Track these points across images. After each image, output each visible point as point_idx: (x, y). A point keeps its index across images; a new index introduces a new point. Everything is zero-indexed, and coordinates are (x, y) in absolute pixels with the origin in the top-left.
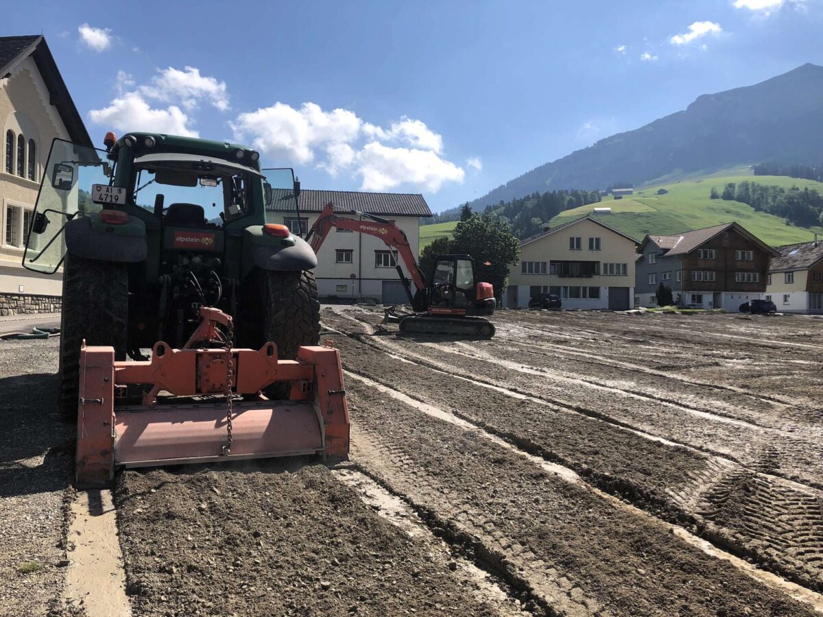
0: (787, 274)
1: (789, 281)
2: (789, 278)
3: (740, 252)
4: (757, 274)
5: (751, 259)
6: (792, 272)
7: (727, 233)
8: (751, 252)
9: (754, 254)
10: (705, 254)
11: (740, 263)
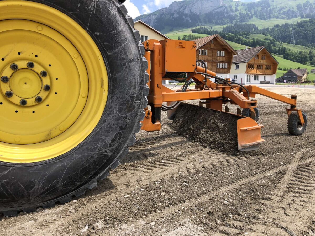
0: (236, 65)
1: (237, 68)
2: (237, 67)
3: (219, 52)
4: (226, 64)
5: (224, 56)
6: (239, 64)
7: (213, 40)
8: (224, 52)
9: (225, 53)
10: (202, 51)
11: (218, 57)
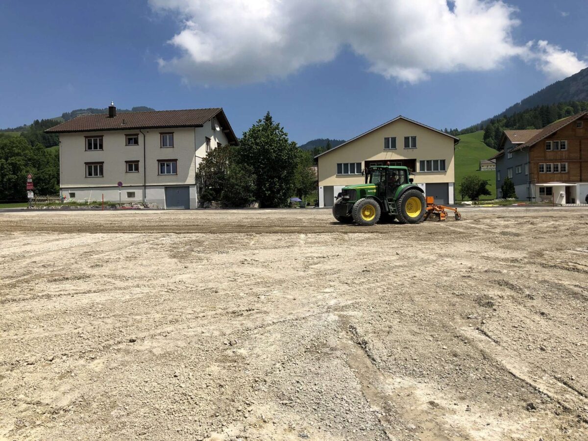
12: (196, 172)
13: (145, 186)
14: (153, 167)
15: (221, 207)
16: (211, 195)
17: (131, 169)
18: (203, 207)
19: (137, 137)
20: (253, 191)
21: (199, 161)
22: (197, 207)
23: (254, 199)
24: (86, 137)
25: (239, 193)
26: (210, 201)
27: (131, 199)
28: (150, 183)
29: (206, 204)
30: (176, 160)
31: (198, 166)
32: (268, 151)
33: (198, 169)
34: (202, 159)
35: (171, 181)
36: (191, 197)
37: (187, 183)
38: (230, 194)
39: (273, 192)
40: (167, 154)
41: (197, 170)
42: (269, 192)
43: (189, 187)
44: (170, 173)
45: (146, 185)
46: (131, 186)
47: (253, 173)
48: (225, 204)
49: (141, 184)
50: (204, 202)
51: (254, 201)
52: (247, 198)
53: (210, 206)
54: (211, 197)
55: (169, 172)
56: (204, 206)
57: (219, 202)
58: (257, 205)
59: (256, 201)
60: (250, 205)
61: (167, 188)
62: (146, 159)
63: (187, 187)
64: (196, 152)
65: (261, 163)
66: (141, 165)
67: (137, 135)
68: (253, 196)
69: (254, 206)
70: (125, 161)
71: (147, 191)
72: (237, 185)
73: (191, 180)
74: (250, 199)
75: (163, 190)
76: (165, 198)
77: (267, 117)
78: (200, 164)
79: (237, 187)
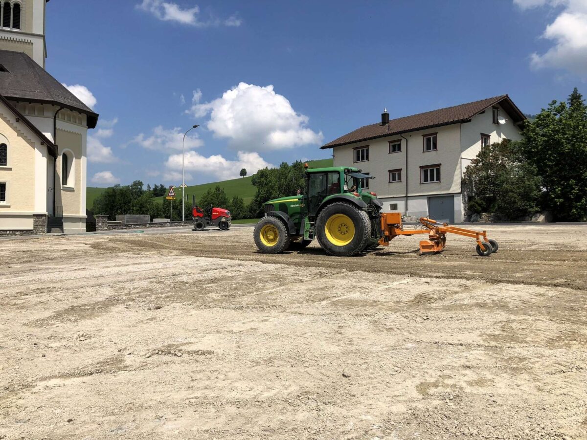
12: (462, 178)
13: (407, 197)
14: (415, 175)
15: (491, 221)
16: (480, 205)
17: (394, 179)
18: (469, 221)
19: (400, 143)
20: (535, 200)
21: (465, 163)
22: (462, 221)
23: (538, 209)
24: (354, 149)
25: (515, 202)
26: (479, 213)
27: (394, 211)
28: (413, 193)
29: (474, 217)
30: (439, 165)
31: (464, 170)
32: (558, 143)
33: (464, 173)
34: (470, 161)
35: (434, 190)
36: (456, 208)
37: (450, 192)
38: (503, 204)
39: (567, 199)
40: (431, 158)
41: (463, 175)
42: (561, 200)
43: (453, 196)
44: (434, 180)
45: (409, 195)
46: (393, 197)
47: (537, 175)
48: (498, 216)
49: (403, 194)
50: (472, 214)
51: (537, 212)
52: (527, 209)
53: (479, 219)
54: (480, 209)
55: (432, 179)
56: (472, 220)
57: (492, 214)
58: (541, 218)
59: (541, 213)
60: (531, 217)
61: (430, 198)
62: (408, 167)
63: (451, 196)
64: (462, 154)
65: (549, 160)
66: (403, 173)
67: (400, 140)
68: (537, 206)
69: (537, 219)
70: (389, 171)
71: (410, 202)
72: (512, 191)
73: (456, 188)
74: (531, 210)
75: (425, 201)
76: (427, 210)
77: (573, 95)
78: (468, 168)
79: (511, 194)
